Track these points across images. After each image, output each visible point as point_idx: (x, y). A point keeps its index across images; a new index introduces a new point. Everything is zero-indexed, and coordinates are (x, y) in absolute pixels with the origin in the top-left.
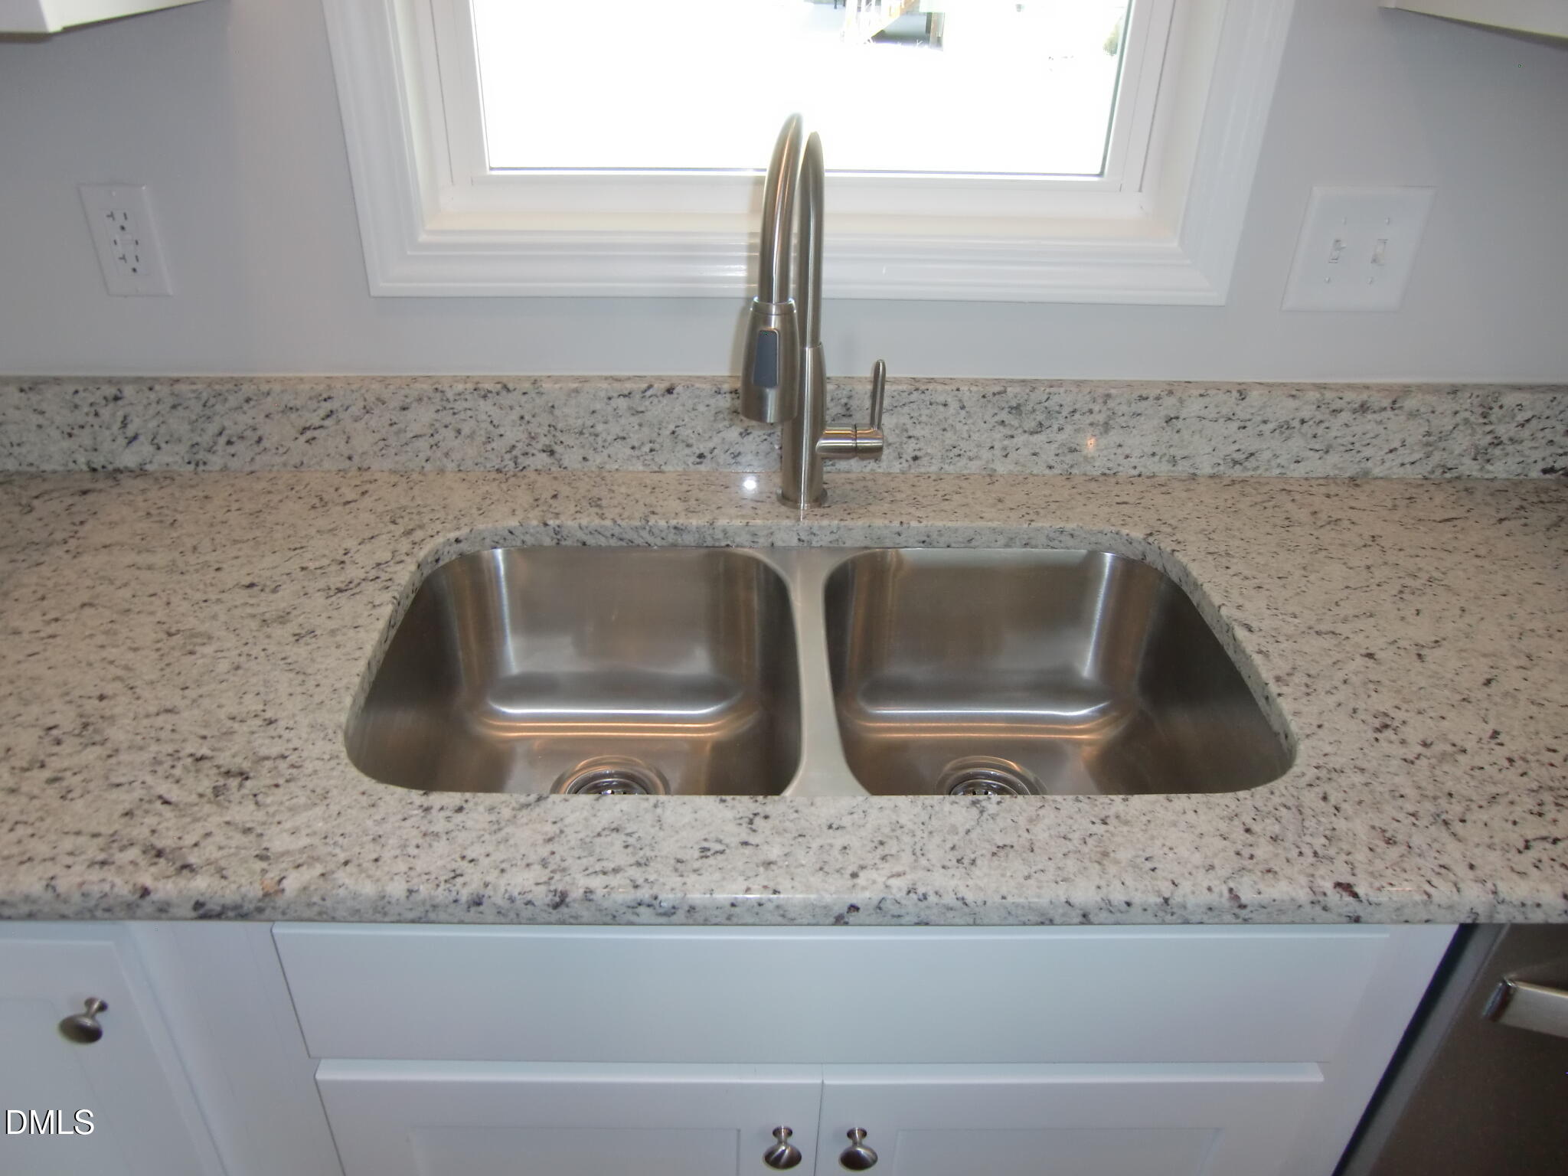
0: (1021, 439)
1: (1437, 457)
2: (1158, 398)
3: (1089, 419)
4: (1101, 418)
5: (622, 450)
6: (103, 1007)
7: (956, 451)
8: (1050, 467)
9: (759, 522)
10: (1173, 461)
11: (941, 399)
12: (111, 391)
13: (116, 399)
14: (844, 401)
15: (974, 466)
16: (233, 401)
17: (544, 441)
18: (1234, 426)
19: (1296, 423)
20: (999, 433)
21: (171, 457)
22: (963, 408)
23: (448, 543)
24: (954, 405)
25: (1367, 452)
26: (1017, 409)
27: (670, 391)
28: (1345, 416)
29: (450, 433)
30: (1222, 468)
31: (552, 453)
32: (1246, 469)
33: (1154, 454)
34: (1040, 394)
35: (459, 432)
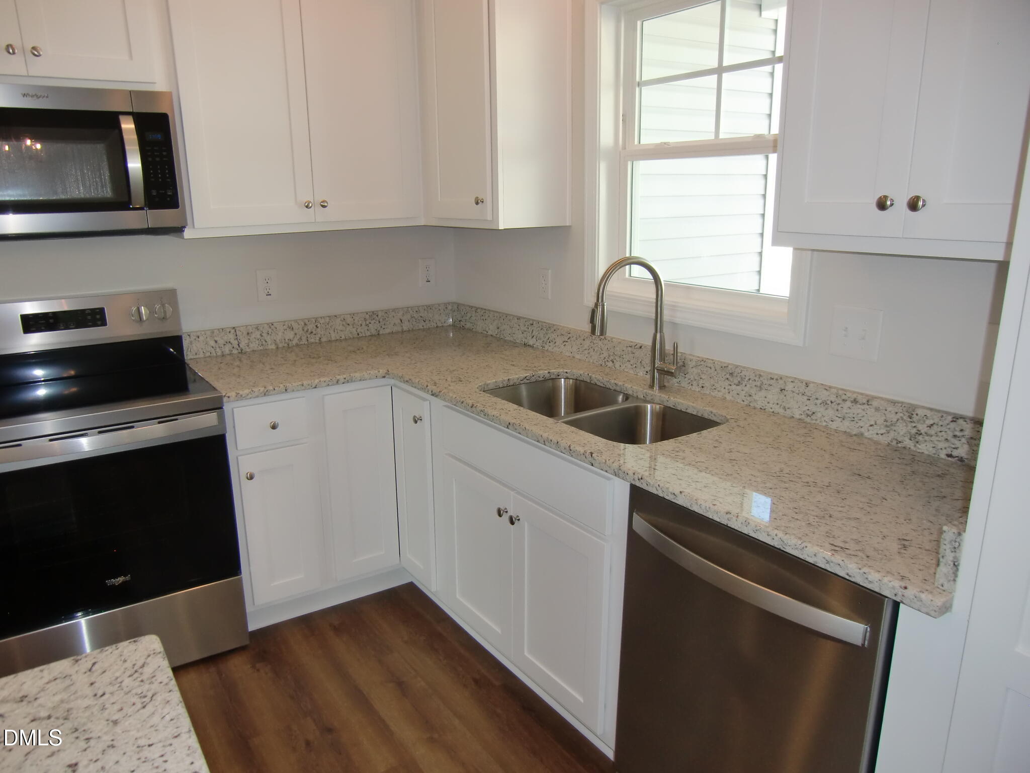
0: (734, 387)
1: (892, 434)
2: (777, 380)
3: (755, 383)
4: (758, 384)
5: (628, 365)
6: (421, 420)
7: (714, 387)
8: (743, 401)
9: (635, 387)
10: (785, 408)
11: (709, 365)
12: (531, 322)
13: (532, 325)
14: (683, 361)
15: (720, 394)
16: (552, 330)
17: (612, 358)
18: (805, 398)
19: (829, 402)
20: (727, 383)
21: (538, 344)
22: (716, 370)
23: (563, 372)
24: (713, 369)
25: (861, 424)
26: (731, 374)
27: (641, 347)
28: (848, 404)
29: (592, 350)
30: (803, 416)
31: (613, 362)
32: (812, 420)
33: (777, 404)
34: (738, 370)
35: (594, 350)
